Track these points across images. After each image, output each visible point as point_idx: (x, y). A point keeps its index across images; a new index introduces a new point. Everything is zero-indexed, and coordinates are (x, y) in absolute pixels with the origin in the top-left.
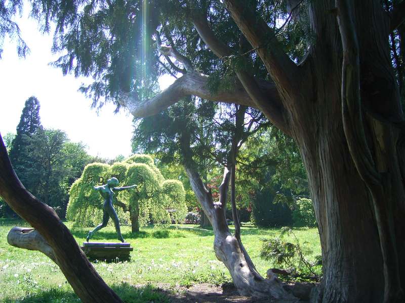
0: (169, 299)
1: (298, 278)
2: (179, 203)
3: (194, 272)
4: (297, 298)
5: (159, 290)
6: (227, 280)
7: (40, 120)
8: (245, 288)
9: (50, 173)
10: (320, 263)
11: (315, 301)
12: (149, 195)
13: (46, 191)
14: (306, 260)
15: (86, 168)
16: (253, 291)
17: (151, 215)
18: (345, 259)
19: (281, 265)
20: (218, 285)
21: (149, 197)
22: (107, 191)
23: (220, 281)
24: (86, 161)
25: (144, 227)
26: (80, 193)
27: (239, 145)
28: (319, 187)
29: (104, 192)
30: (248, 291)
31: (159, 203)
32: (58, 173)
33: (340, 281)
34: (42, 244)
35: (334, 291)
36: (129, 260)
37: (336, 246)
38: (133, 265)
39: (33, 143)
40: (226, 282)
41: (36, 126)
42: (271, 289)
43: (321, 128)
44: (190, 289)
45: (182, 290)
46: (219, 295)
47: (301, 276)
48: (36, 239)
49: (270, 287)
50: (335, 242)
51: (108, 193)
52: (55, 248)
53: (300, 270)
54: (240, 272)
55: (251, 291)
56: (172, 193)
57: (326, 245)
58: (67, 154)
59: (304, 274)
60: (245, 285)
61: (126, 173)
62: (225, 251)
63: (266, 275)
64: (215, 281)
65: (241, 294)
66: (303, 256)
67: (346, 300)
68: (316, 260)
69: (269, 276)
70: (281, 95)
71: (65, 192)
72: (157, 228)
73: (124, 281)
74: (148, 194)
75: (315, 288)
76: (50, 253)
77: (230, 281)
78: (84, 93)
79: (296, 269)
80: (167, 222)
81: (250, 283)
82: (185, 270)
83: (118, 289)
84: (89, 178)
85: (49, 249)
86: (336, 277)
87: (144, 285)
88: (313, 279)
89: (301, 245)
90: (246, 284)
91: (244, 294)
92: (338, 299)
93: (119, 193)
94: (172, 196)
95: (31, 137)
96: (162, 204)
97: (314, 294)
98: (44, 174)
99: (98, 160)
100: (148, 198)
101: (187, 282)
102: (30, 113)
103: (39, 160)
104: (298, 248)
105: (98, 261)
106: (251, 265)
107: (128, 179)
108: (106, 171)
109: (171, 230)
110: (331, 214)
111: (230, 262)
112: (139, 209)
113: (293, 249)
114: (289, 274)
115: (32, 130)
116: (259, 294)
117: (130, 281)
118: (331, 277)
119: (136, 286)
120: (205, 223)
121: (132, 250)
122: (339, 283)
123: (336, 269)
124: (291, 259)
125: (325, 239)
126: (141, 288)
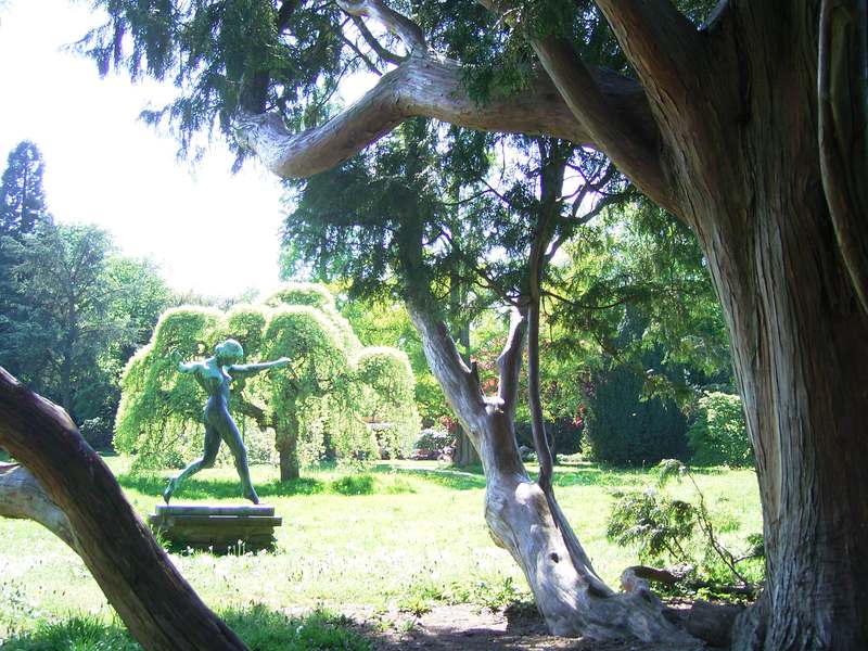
0: (369, 643)
1: (702, 590)
2: (398, 405)
3: (435, 576)
4: (698, 640)
5: (344, 622)
6: (518, 598)
7: (46, 201)
8: (566, 617)
9: (73, 334)
10: (759, 553)
11: (745, 648)
12: (323, 385)
13: (65, 378)
14: (722, 545)
15: (162, 318)
16: (585, 623)
17: (327, 439)
18: (824, 539)
19: (657, 559)
20: (495, 610)
21: (324, 393)
22: (215, 375)
23: (500, 599)
24: (163, 301)
25: (312, 467)
26: (149, 382)
27: (548, 251)
28: (757, 352)
29: (206, 376)
30: (572, 622)
31: (348, 405)
32: (94, 334)
33: (811, 595)
34: (40, 502)
35: (796, 621)
36: (271, 549)
37: (802, 503)
38: (281, 560)
39: (30, 257)
40: (518, 602)
41: (35, 216)
42: (630, 619)
43: (762, 194)
44: (425, 619)
45: (402, 624)
46: (498, 634)
47: (710, 584)
48: (23, 489)
49: (628, 611)
50: (797, 494)
51: (216, 379)
52: (70, 511)
53: (707, 569)
54: (552, 575)
55: (580, 624)
56: (380, 381)
57: (773, 500)
58: (116, 285)
59: (718, 581)
60: (564, 610)
61: (264, 330)
62: (513, 521)
63: (619, 583)
64: (488, 598)
65: (554, 632)
66: (715, 534)
67: (827, 643)
68: (748, 544)
69: (627, 585)
70: (655, 109)
71: (112, 382)
72: (342, 471)
73: (257, 602)
74: (320, 385)
75: (745, 615)
76: (60, 524)
77: (528, 599)
78: (153, 125)
79: (695, 568)
80: (368, 454)
81: (579, 604)
82: (415, 571)
83: (240, 619)
84: (172, 344)
85: (57, 515)
86: (800, 584)
87: (307, 609)
88: (739, 593)
89: (710, 507)
90: (565, 605)
91: (562, 631)
92: (805, 642)
93: (248, 381)
94: (380, 389)
95: (23, 243)
96: (357, 408)
97: (743, 631)
98: (59, 336)
99: (195, 300)
100: (319, 392)
101: (416, 601)
102: (20, 182)
103: (47, 302)
104: (703, 515)
105: (191, 551)
106: (578, 557)
107: (270, 345)
108: (214, 325)
109: (379, 476)
110: (788, 419)
111: (525, 550)
112: (298, 423)
113: (689, 516)
114: (680, 580)
115: (27, 226)
116: (602, 631)
117: (273, 600)
118: (786, 583)
119: (287, 613)
120: (465, 455)
121: (278, 522)
122: (809, 600)
123: (801, 564)
124: (684, 543)
125: (772, 488)
126: (298, 616)
